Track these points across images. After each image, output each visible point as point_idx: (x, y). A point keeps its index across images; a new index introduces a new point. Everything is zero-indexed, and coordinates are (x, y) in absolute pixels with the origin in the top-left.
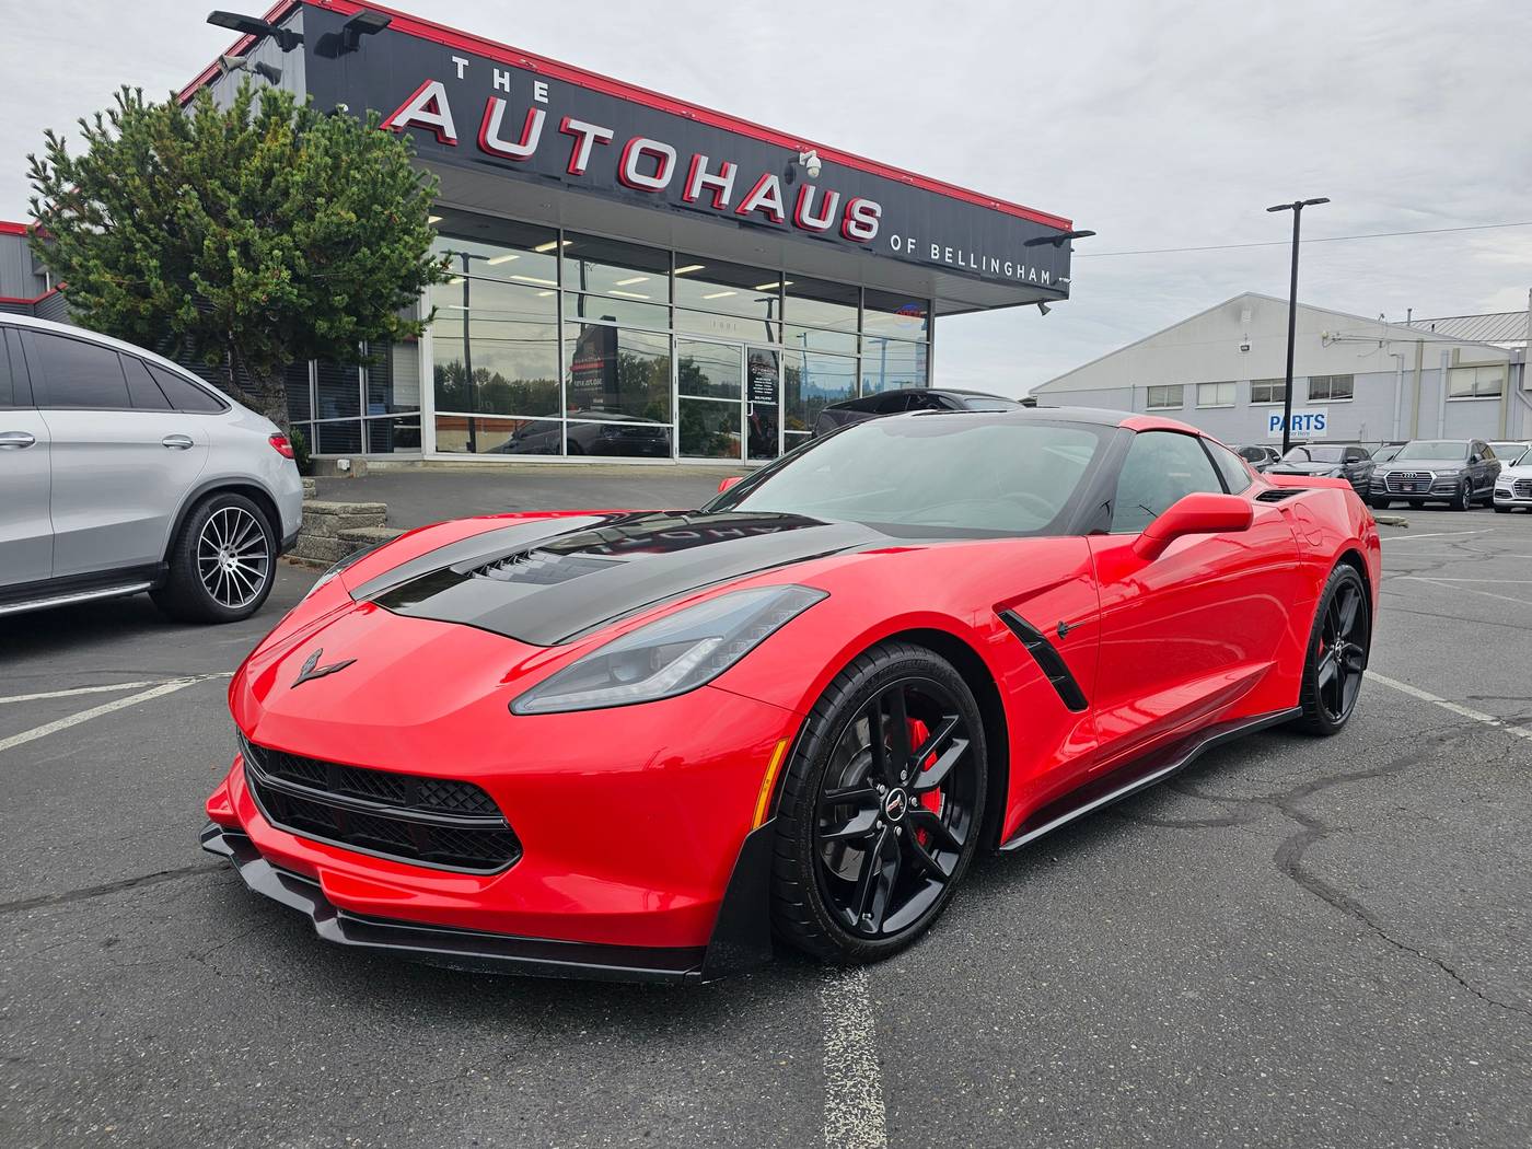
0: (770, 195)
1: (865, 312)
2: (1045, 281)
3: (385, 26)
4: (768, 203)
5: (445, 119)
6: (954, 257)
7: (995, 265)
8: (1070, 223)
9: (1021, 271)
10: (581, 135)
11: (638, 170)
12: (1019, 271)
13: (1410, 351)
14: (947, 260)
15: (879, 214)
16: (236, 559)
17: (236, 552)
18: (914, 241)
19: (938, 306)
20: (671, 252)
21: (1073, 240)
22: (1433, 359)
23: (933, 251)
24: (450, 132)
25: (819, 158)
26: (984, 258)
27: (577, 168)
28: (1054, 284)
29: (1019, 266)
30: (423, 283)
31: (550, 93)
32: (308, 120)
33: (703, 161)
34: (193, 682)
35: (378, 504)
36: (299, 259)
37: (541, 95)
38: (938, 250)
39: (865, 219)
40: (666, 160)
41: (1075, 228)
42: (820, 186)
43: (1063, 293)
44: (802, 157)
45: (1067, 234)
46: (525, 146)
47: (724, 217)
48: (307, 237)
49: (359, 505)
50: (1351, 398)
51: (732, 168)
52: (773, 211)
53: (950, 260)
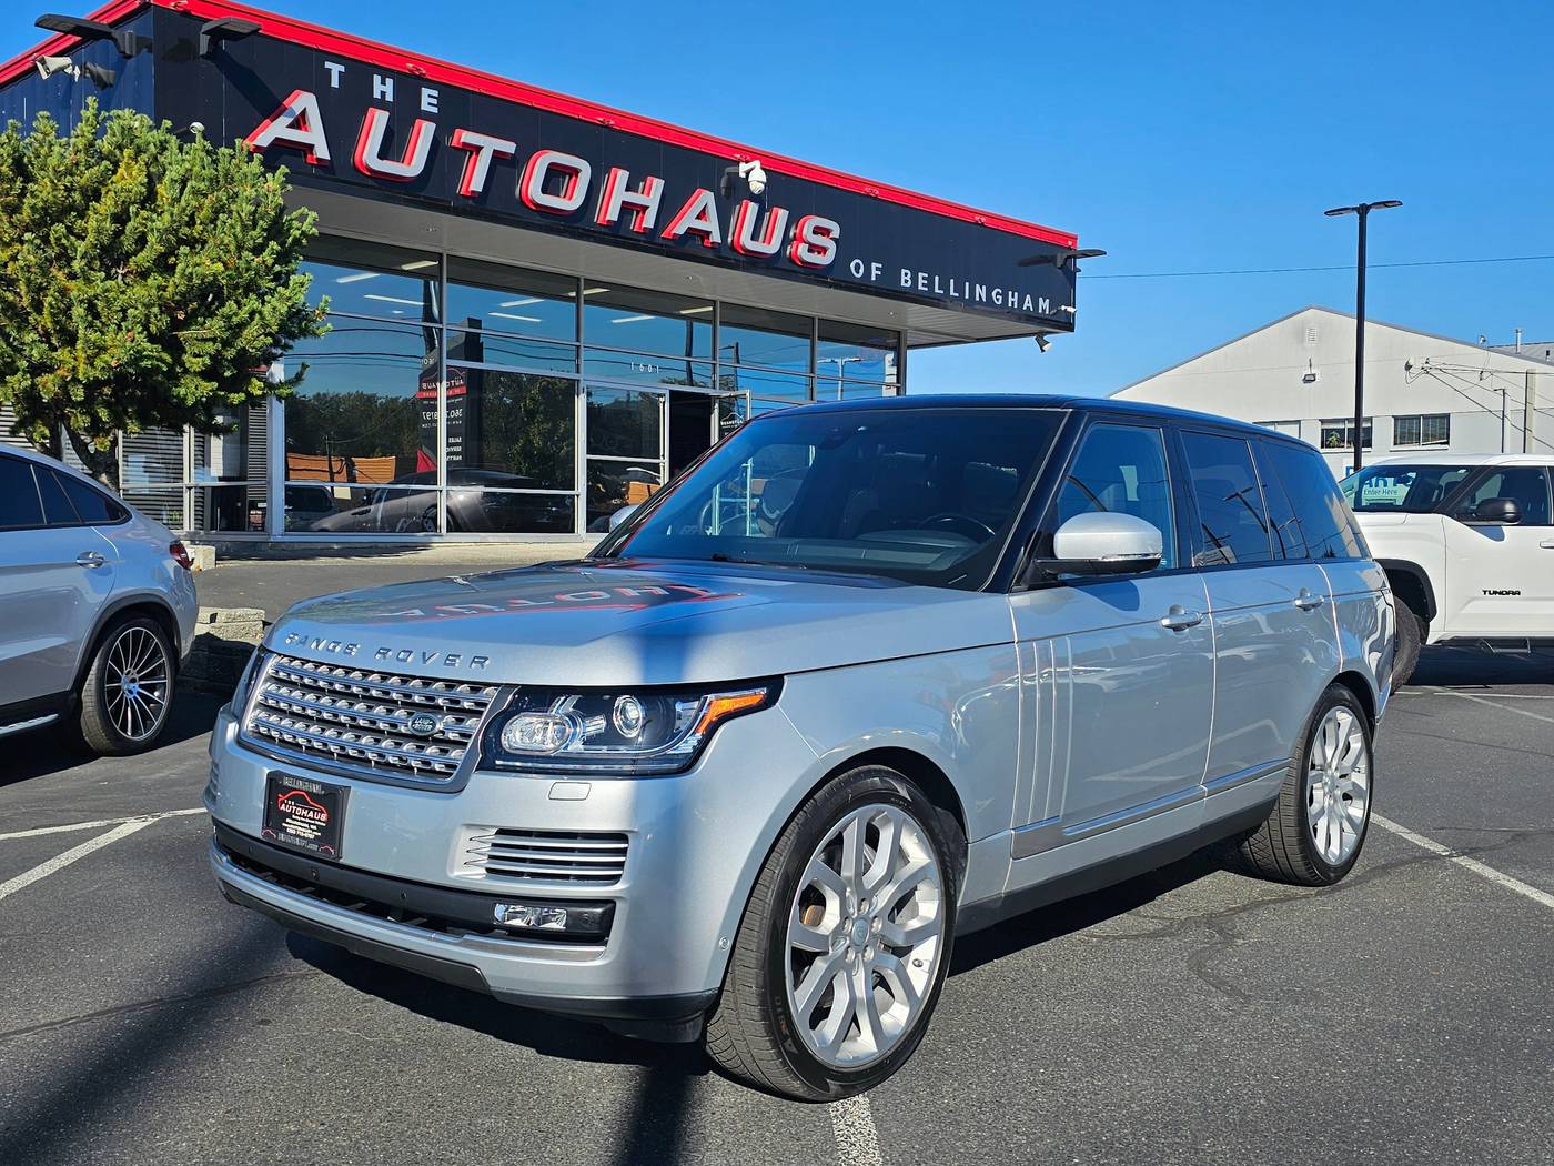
0: (702, 215)
1: (821, 346)
2: (1044, 310)
3: (255, 32)
4: (700, 225)
6: (930, 284)
8: (1074, 239)
9: (1013, 299)
10: (477, 150)
11: (544, 190)
12: (1011, 299)
14: (920, 287)
15: (836, 233)
16: (136, 685)
17: (137, 677)
18: (880, 266)
19: (910, 339)
20: (578, 279)
21: (1078, 261)
24: (322, 151)
25: (763, 169)
26: (967, 284)
27: (471, 189)
28: (1055, 314)
29: (1010, 293)
30: (292, 336)
31: (442, 102)
32: (166, 149)
33: (622, 176)
34: (151, 821)
35: (254, 611)
36: (156, 316)
37: (430, 104)
38: (909, 275)
39: (819, 240)
40: (577, 176)
41: (1080, 247)
42: (765, 202)
43: (1068, 325)
44: (743, 167)
45: (1070, 253)
46: (409, 164)
47: (650, 243)
48: (165, 291)
49: (233, 611)
50: (1447, 443)
51: (657, 185)
52: (708, 234)
53: (925, 288)
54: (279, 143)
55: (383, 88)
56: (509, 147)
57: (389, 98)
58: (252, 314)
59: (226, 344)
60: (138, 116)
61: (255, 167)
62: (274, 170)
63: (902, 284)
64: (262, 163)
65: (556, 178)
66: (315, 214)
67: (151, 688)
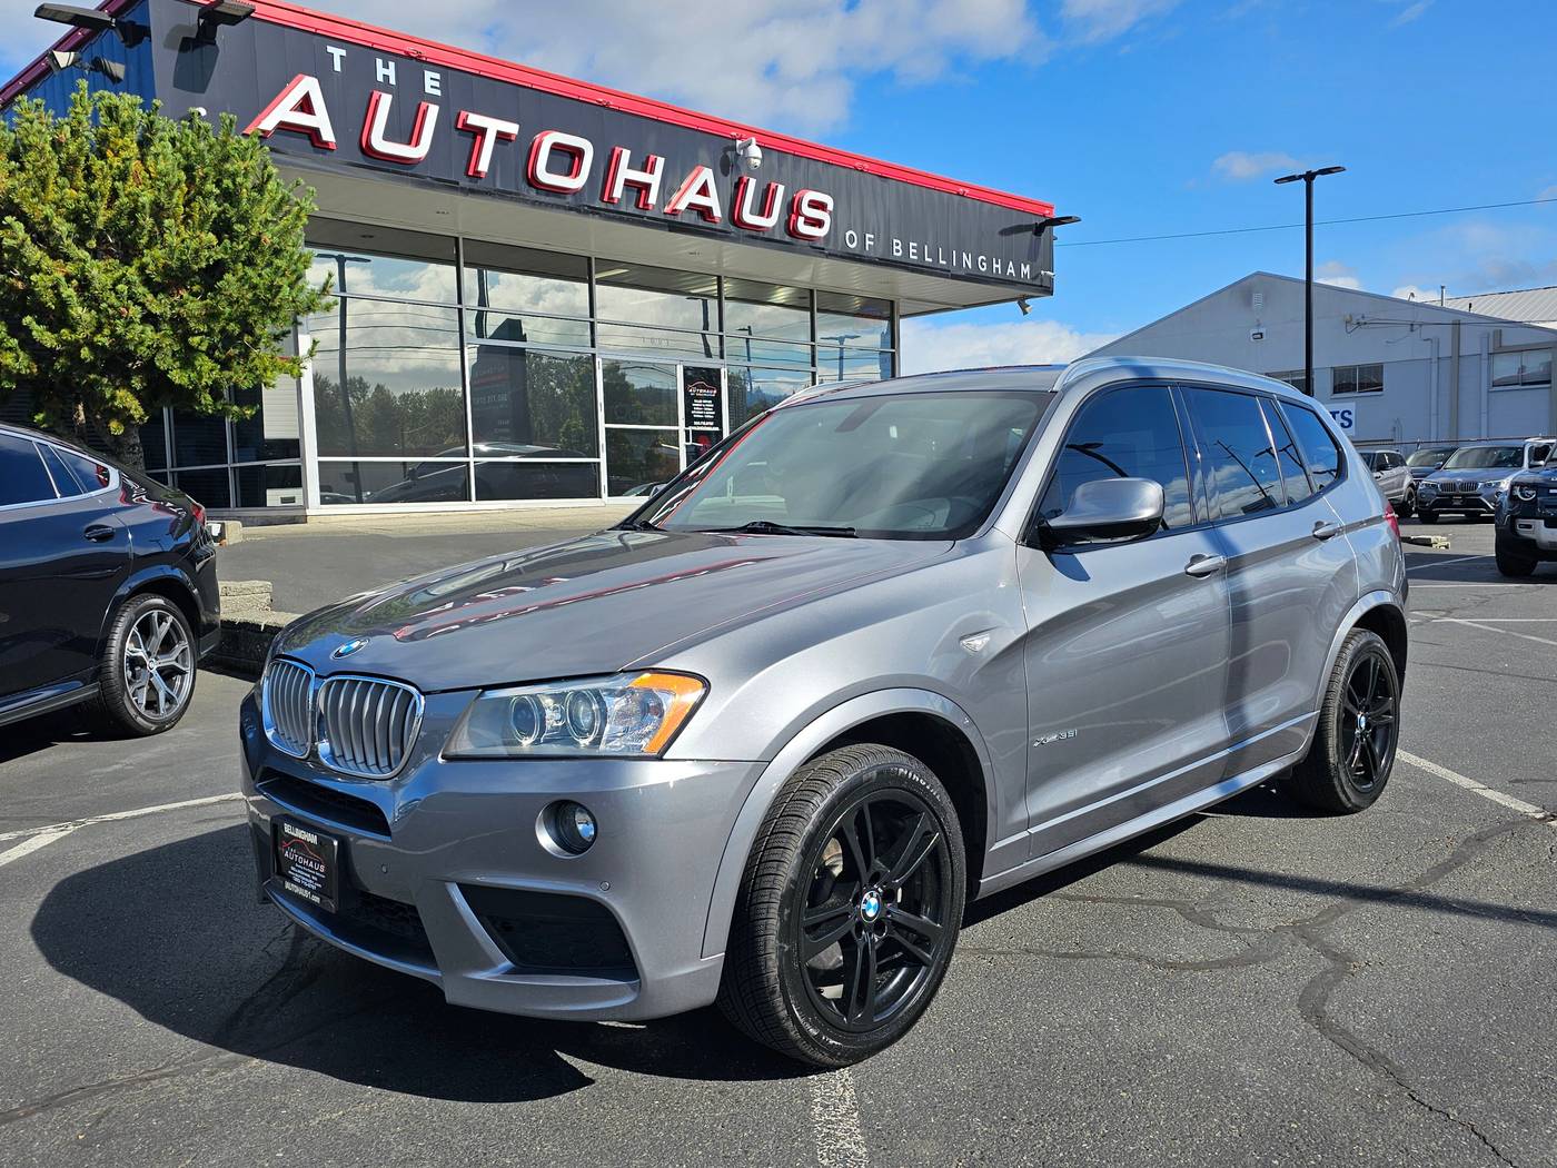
1: (821, 318)
2: (1026, 276)
3: (248, 15)
4: (702, 200)
5: (321, 120)
6: (921, 253)
7: (967, 260)
8: (1050, 208)
9: (997, 266)
10: (482, 132)
11: (549, 169)
12: (995, 266)
13: (1446, 335)
14: (911, 257)
15: (830, 207)
18: (872, 236)
19: (902, 308)
20: (589, 257)
21: (1055, 228)
22: (1471, 344)
23: (895, 247)
24: (327, 135)
25: (759, 146)
26: (954, 253)
27: (477, 170)
28: (1035, 278)
29: (994, 260)
31: (443, 85)
33: (626, 155)
34: (71, 829)
37: (433, 87)
38: (900, 245)
39: (816, 214)
40: (581, 156)
41: (1056, 214)
43: (1048, 290)
44: (740, 144)
45: (1047, 221)
46: (416, 147)
47: (652, 218)
49: (238, 585)
50: (1381, 390)
51: (658, 162)
52: (709, 209)
53: (915, 257)
54: (284, 127)
55: (386, 71)
56: (512, 128)
57: (393, 81)
65: (561, 158)
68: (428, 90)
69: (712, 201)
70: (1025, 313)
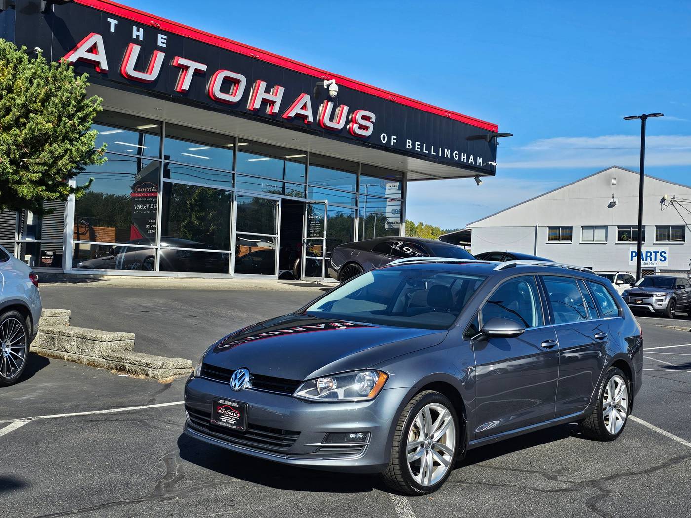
0: (304, 107)
1: (362, 178)
2: (479, 164)
4: (303, 112)
5: (101, 58)
6: (421, 148)
7: (447, 153)
8: (496, 127)
9: (464, 157)
10: (187, 68)
11: (221, 90)
12: (463, 157)
14: (416, 149)
15: (373, 120)
16: (10, 349)
17: (10, 344)
18: (396, 137)
19: (410, 175)
20: (235, 138)
21: (498, 139)
23: (408, 144)
24: (104, 66)
25: (336, 84)
26: (440, 148)
27: (182, 88)
28: (485, 166)
29: (463, 154)
30: (86, 164)
31: (168, 42)
32: (22, 61)
33: (263, 85)
34: (27, 422)
35: (65, 311)
36: (14, 151)
37: (162, 43)
38: (411, 143)
39: (364, 123)
40: (239, 84)
41: (500, 131)
42: (337, 101)
43: (491, 172)
44: (326, 83)
45: (494, 134)
46: (150, 74)
47: (275, 120)
48: (19, 137)
49: (53, 311)
50: (684, 241)
51: (281, 90)
52: (306, 117)
53: (419, 150)
54: (81, 60)
55: (138, 33)
56: (203, 67)
57: (141, 38)
58: (66, 151)
59: (51, 166)
60: (8, 43)
61: (70, 73)
62: (81, 75)
63: (407, 147)
64: (74, 71)
65: (228, 84)
66: (101, 99)
67: (17, 351)
68: (159, 44)
69: (309, 113)
70: (478, 185)
